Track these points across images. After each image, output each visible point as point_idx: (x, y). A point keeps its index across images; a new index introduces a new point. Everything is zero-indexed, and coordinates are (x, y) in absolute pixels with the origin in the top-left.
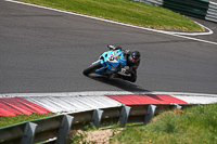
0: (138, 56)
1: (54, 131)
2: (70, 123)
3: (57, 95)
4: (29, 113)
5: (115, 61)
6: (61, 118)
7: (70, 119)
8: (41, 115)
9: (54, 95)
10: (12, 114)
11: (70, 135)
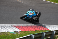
0: (40, 13)
1: (50, 35)
2: (54, 33)
3: (51, 25)
4: (43, 30)
5: (31, 15)
6: (52, 32)
7: (55, 32)
8: (47, 31)
9: (50, 25)
10: (39, 30)
11: (54, 36)
